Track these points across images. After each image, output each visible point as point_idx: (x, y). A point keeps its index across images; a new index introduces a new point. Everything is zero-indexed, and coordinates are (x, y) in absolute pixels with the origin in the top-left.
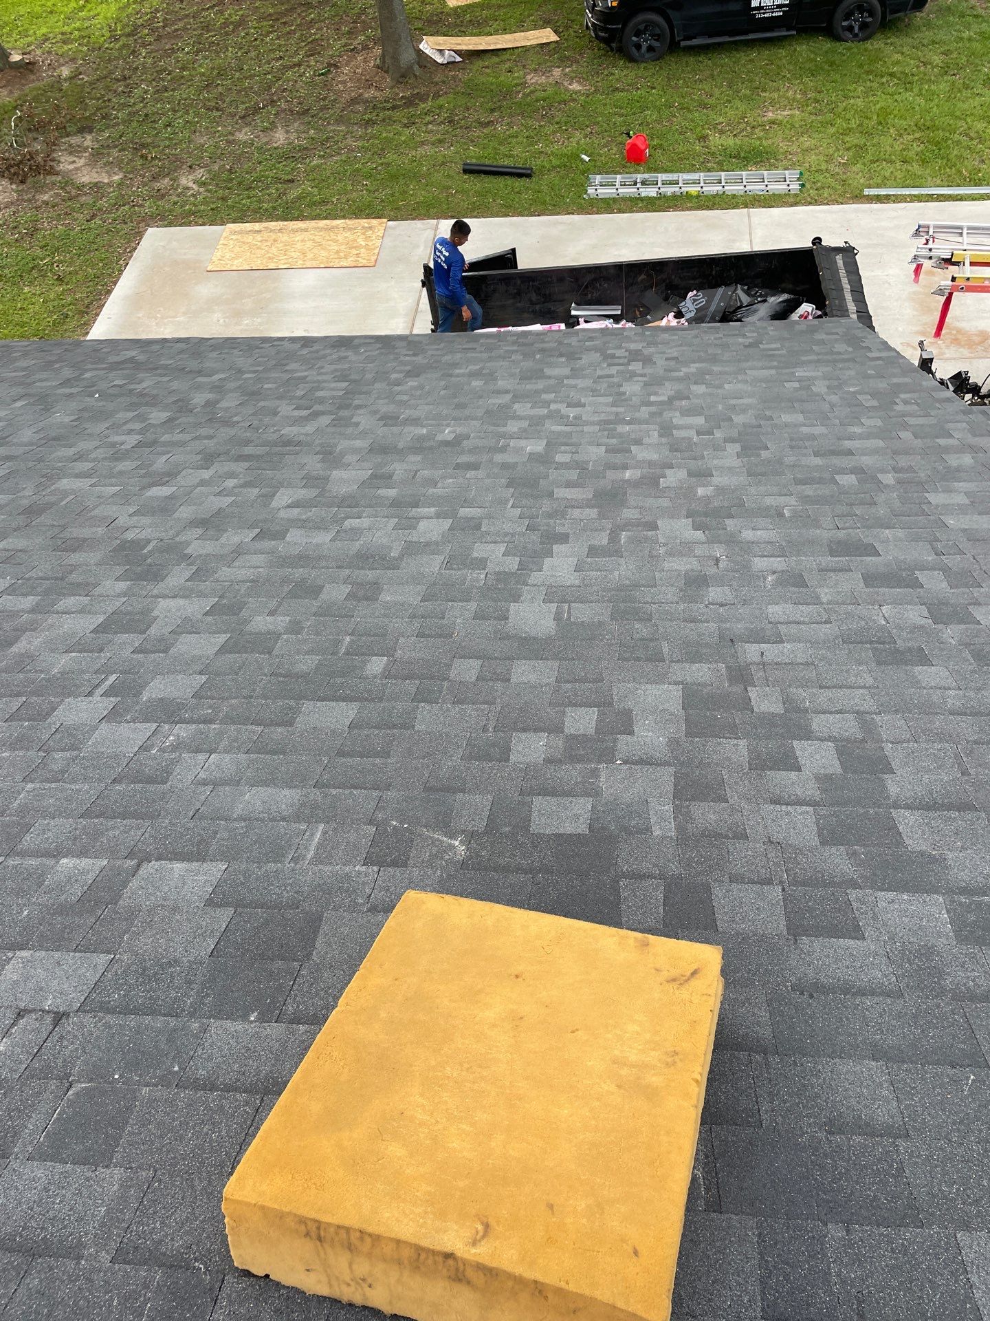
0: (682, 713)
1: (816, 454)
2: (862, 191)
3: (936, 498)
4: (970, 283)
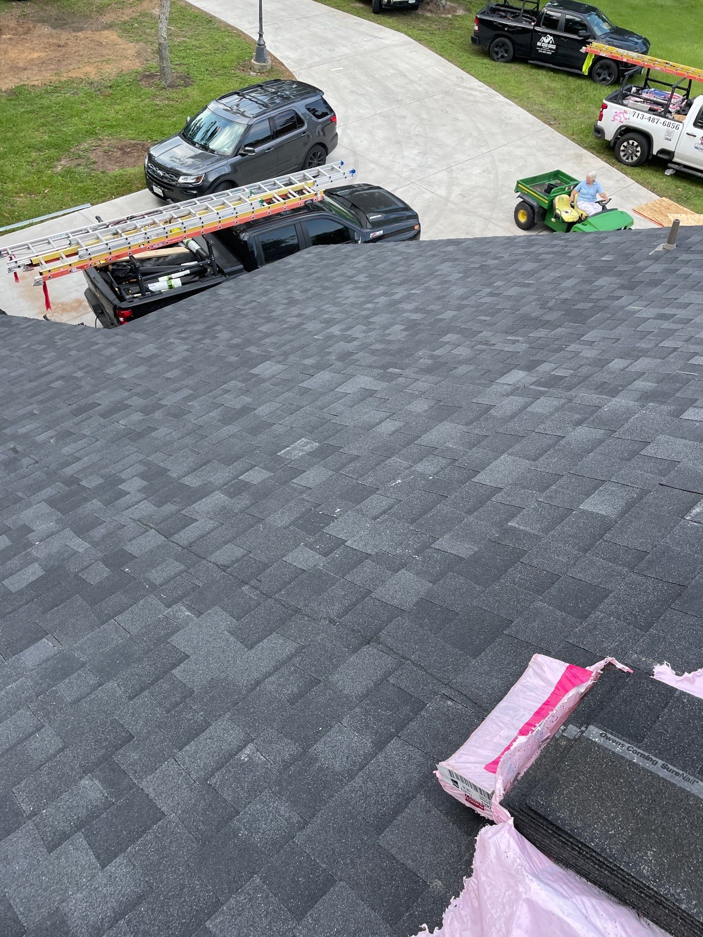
0: (53, 510)
1: (30, 381)
3: (110, 371)
4: (52, 273)
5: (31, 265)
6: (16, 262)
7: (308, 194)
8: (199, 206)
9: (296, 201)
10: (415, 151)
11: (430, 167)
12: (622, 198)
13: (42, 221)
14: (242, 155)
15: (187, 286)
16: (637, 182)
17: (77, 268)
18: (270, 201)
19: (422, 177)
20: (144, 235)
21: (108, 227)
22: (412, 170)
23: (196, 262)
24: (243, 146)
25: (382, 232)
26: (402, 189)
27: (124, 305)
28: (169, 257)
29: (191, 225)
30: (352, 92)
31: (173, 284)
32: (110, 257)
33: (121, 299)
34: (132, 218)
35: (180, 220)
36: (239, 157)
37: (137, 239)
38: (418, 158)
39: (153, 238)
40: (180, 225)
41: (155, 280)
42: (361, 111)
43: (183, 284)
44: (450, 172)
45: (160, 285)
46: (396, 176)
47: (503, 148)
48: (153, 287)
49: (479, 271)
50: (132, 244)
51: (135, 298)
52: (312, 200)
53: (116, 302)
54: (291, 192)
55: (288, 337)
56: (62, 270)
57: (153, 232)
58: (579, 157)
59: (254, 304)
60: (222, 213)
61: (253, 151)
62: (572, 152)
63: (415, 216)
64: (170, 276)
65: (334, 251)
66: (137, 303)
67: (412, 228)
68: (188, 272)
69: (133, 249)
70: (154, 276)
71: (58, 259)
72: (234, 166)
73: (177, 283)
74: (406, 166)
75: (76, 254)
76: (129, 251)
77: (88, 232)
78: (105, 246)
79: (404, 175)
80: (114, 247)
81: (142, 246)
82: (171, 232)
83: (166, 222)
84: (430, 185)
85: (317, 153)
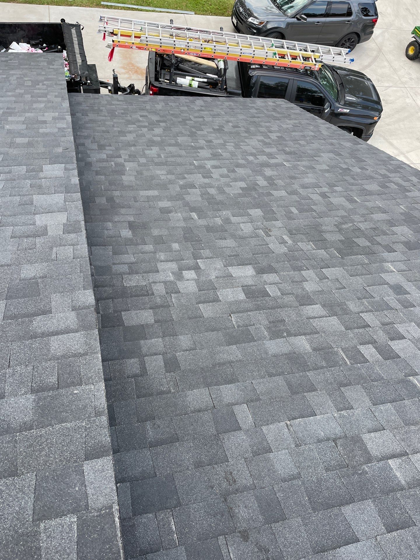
2: (100, 2)
4: (120, 44)
5: (112, 33)
6: (105, 28)
7: (311, 62)
8: (248, 42)
9: (299, 63)
13: (161, 12)
14: (298, 19)
15: (200, 89)
17: (136, 47)
18: (283, 56)
20: (186, 44)
21: (172, 29)
23: (216, 77)
24: (301, 13)
25: (348, 111)
26: (395, 88)
27: (156, 84)
28: (202, 66)
29: (220, 50)
30: (407, 9)
31: (192, 84)
32: (159, 48)
33: (157, 79)
34: (189, 29)
35: (215, 44)
36: (295, 20)
37: (181, 44)
39: (192, 48)
40: (213, 47)
41: (184, 76)
42: (404, 24)
43: (199, 87)
45: (184, 81)
46: (397, 78)
48: (180, 80)
49: (341, 171)
50: (177, 46)
51: (164, 82)
52: (310, 68)
53: (153, 80)
54: (301, 56)
55: (183, 153)
56: (127, 44)
57: (193, 44)
59: (201, 119)
60: (245, 50)
61: (306, 20)
63: (380, 111)
64: (193, 78)
65: (288, 108)
66: (164, 86)
67: (372, 118)
68: (206, 80)
69: (176, 50)
70: (184, 73)
71: (130, 36)
72: (288, 24)
73: (195, 84)
75: (139, 37)
76: (173, 50)
77: (158, 27)
78: (159, 40)
79: (404, 80)
80: (164, 43)
81: (182, 50)
82: (205, 49)
83: (205, 41)
84: (416, 95)
85: (352, 39)
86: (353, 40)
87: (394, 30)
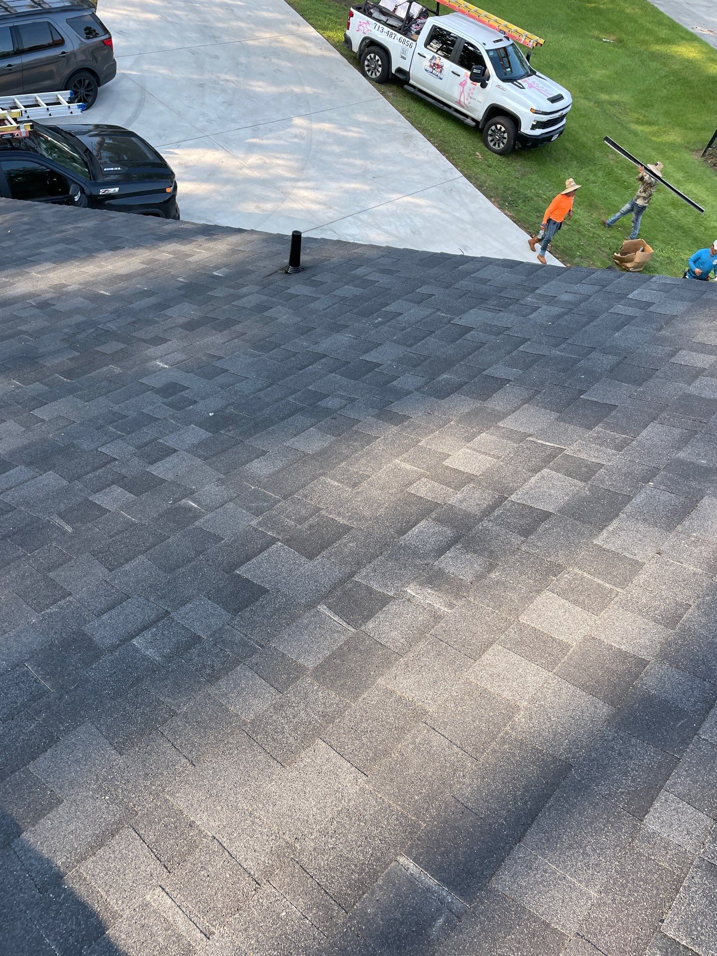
7: (9, 125)
10: (220, 99)
11: (233, 121)
12: (444, 191)
16: (465, 176)
19: (220, 131)
22: (210, 121)
25: (117, 189)
26: (189, 142)
38: (221, 108)
44: (254, 130)
46: (188, 125)
47: (326, 112)
52: (12, 134)
58: (408, 137)
62: (402, 130)
63: (171, 176)
67: (163, 191)
74: (204, 114)
79: (198, 125)
84: (226, 143)
85: (84, 80)
86: (87, 82)
87: (153, 54)
